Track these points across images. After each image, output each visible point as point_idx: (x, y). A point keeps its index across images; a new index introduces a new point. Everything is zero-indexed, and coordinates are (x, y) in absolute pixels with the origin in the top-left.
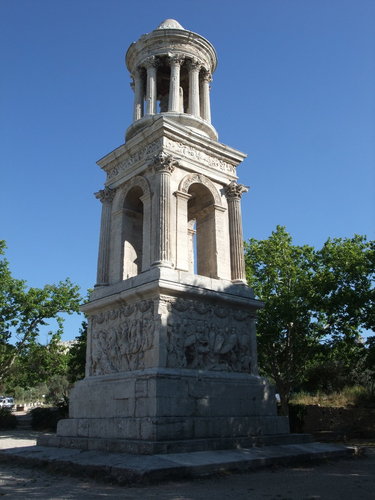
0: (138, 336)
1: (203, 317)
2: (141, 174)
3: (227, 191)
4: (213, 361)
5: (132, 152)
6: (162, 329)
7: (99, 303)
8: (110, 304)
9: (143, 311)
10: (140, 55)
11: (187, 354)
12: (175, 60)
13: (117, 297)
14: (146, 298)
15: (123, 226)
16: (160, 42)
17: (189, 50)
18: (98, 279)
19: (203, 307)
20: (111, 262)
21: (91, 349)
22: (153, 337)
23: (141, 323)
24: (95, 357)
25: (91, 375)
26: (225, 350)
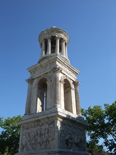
0: (47, 135)
1: (70, 128)
2: (46, 74)
3: (74, 83)
4: (74, 146)
5: (42, 66)
6: (58, 132)
7: (28, 121)
8: (32, 122)
9: (49, 125)
10: (45, 35)
11: (66, 143)
12: (58, 38)
13: (37, 119)
14: (51, 119)
15: (37, 93)
16: (53, 32)
17: (62, 36)
18: (26, 112)
19: (71, 124)
20: (32, 105)
21: (22, 140)
22: (54, 135)
23: (48, 130)
24: (24, 144)
25: (21, 151)
26: (78, 142)
